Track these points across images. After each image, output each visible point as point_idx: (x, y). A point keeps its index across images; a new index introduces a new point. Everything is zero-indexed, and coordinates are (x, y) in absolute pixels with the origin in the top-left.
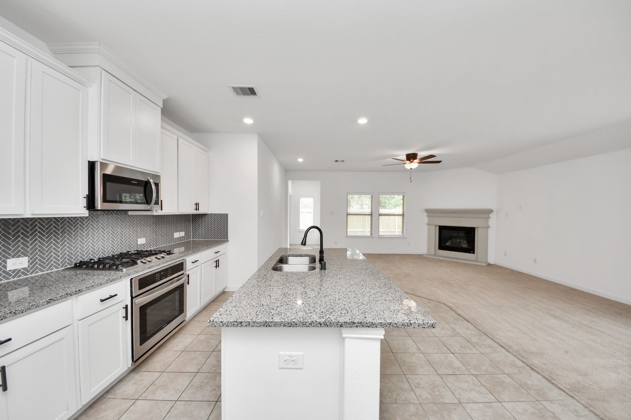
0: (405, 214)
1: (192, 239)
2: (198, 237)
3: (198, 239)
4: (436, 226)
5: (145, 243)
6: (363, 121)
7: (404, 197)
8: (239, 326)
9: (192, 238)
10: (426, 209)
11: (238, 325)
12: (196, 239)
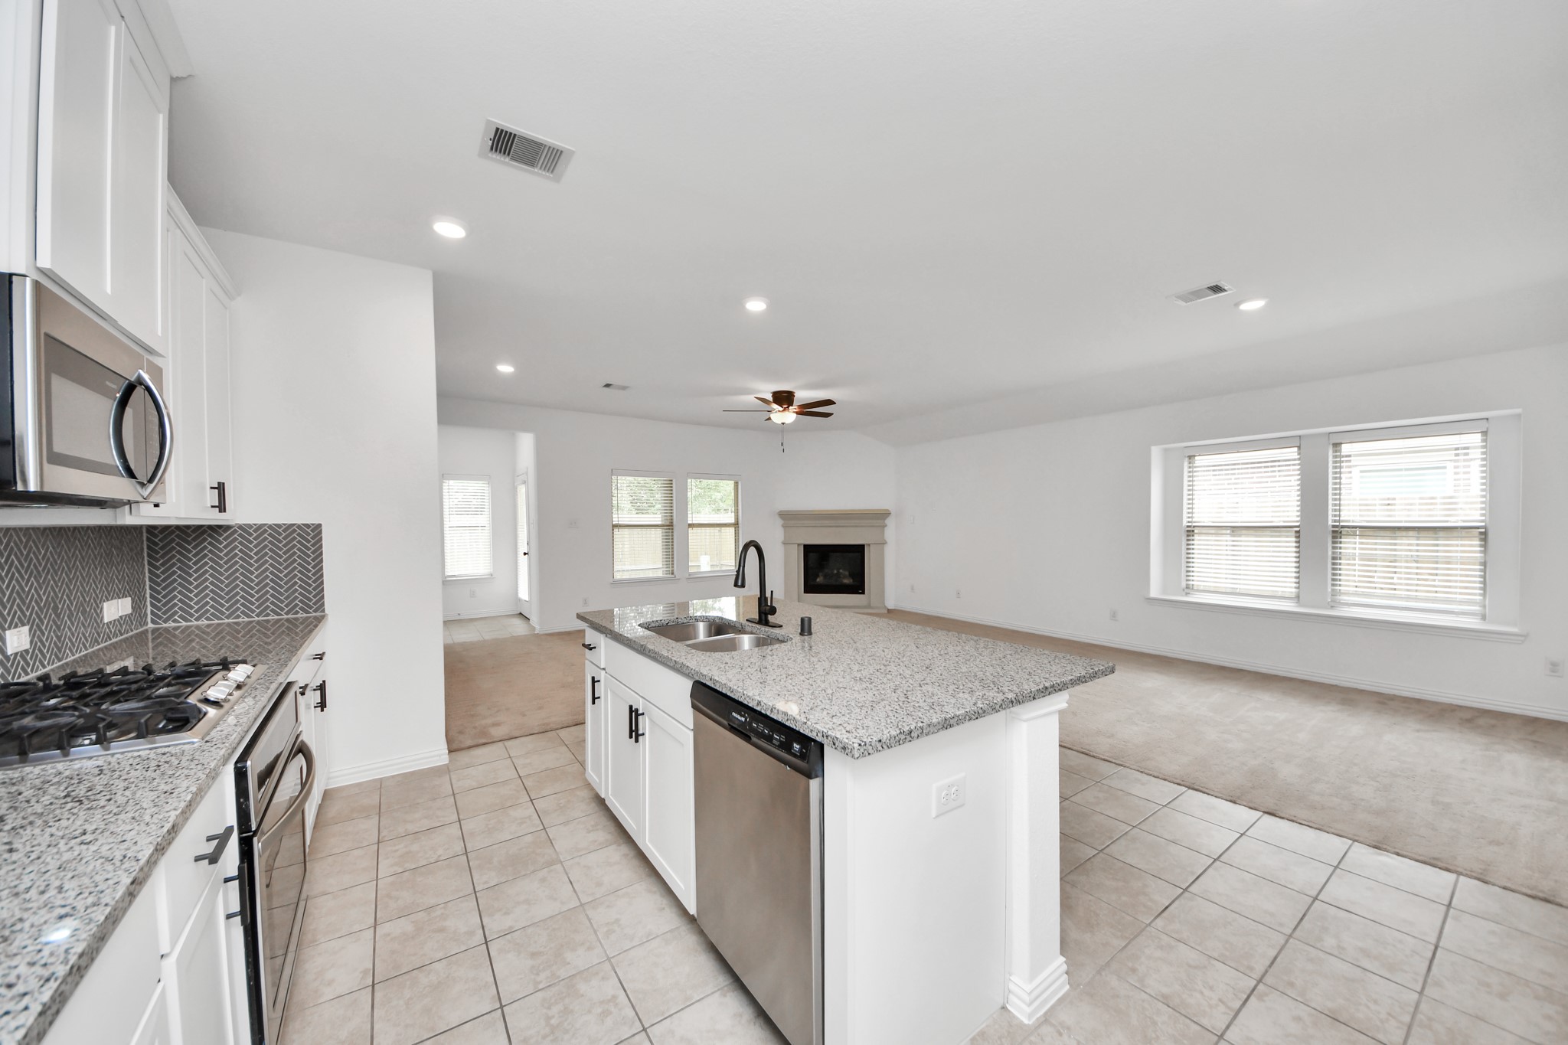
0: (740, 522)
1: (151, 625)
2: (181, 617)
3: (184, 624)
4: (798, 545)
5: (27, 646)
6: (756, 306)
7: (736, 484)
8: (907, 740)
9: (153, 622)
10: (781, 511)
11: (906, 738)
12: (171, 624)
